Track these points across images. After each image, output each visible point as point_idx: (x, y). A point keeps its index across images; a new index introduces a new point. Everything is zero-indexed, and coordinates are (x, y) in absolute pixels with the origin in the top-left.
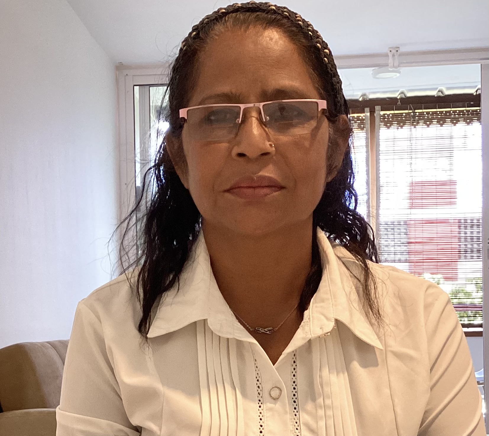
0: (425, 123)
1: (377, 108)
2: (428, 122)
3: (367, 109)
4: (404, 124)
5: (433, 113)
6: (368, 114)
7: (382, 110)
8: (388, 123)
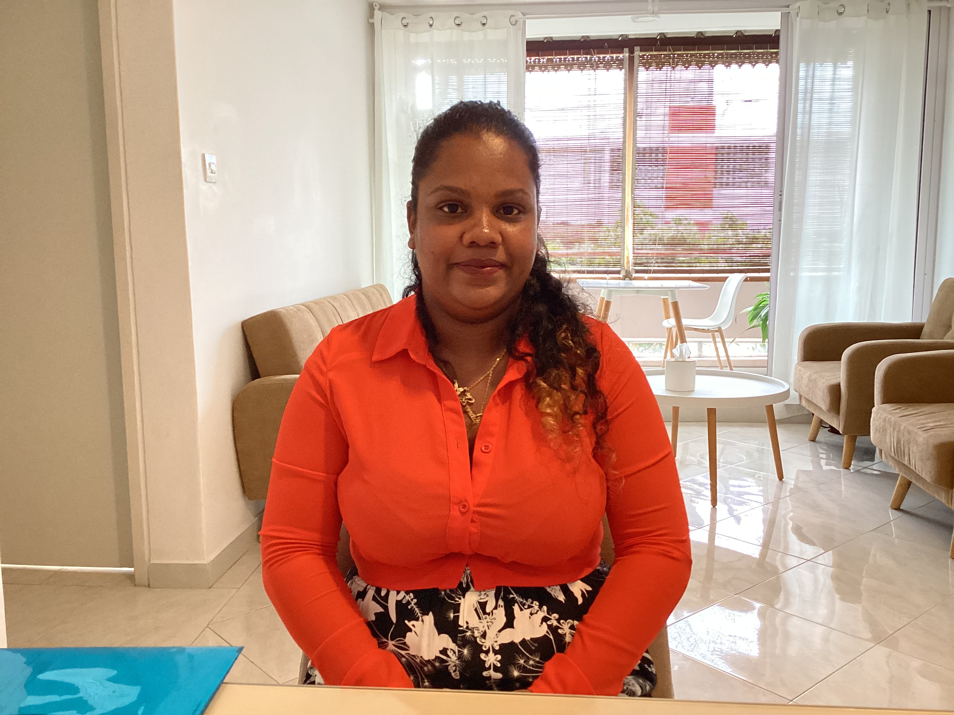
0: (684, 65)
1: (637, 48)
2: (687, 64)
3: (626, 50)
4: (663, 65)
5: (692, 55)
6: (627, 55)
7: (641, 51)
8: (647, 65)
